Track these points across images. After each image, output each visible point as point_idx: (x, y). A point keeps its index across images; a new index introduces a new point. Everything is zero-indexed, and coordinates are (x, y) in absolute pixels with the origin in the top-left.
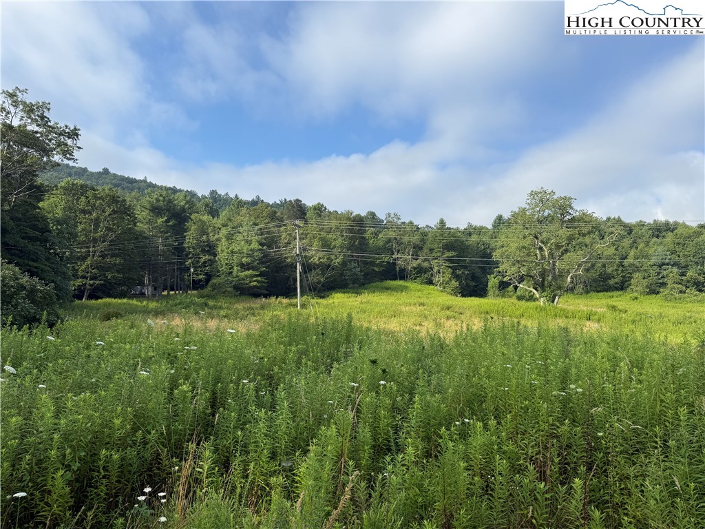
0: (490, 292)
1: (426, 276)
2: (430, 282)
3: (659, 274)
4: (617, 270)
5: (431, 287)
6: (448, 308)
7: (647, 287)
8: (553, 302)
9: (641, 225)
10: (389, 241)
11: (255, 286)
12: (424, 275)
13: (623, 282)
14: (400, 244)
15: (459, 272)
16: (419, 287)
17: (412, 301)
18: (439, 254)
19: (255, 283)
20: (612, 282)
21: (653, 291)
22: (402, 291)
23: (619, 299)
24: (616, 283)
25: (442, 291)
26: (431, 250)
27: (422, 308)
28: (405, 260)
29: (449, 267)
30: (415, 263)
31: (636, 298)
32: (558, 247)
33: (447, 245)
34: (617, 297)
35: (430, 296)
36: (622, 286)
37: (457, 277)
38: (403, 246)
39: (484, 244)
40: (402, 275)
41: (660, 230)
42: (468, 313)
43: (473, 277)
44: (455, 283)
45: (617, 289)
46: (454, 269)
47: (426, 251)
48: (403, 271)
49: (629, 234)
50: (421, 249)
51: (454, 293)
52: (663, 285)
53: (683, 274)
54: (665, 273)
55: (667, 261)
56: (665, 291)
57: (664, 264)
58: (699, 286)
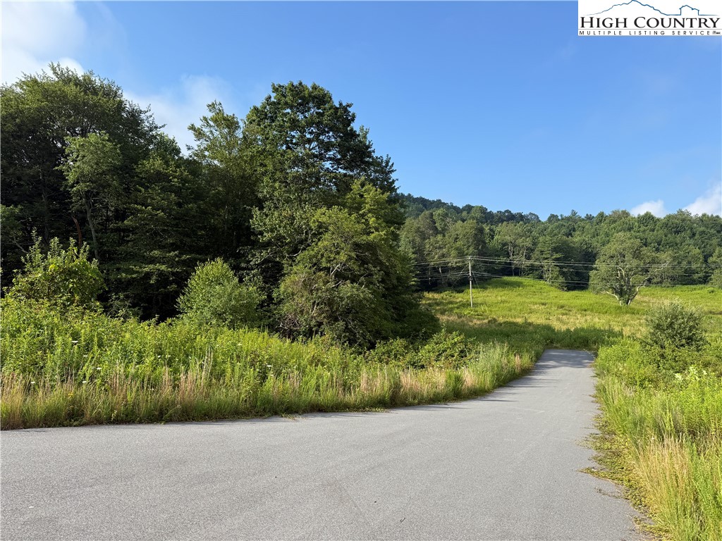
0: (591, 286)
1: (537, 273)
2: (541, 278)
4: (701, 267)
5: (542, 282)
6: (562, 307)
8: (627, 303)
10: (505, 244)
11: (413, 285)
13: (706, 277)
14: (515, 246)
15: (565, 270)
16: (532, 281)
18: (549, 256)
19: (413, 283)
20: (696, 277)
22: (519, 287)
23: (699, 292)
25: (551, 286)
26: (542, 252)
27: (543, 307)
28: (520, 261)
29: (557, 266)
30: (529, 263)
31: (713, 292)
32: (630, 270)
33: (554, 249)
34: (699, 289)
35: (542, 291)
36: (705, 280)
37: (563, 274)
38: (518, 248)
39: (586, 244)
40: (517, 272)
43: (577, 274)
44: (561, 279)
45: (700, 283)
46: (561, 267)
47: (537, 252)
48: (516, 269)
50: (532, 250)
51: (561, 288)
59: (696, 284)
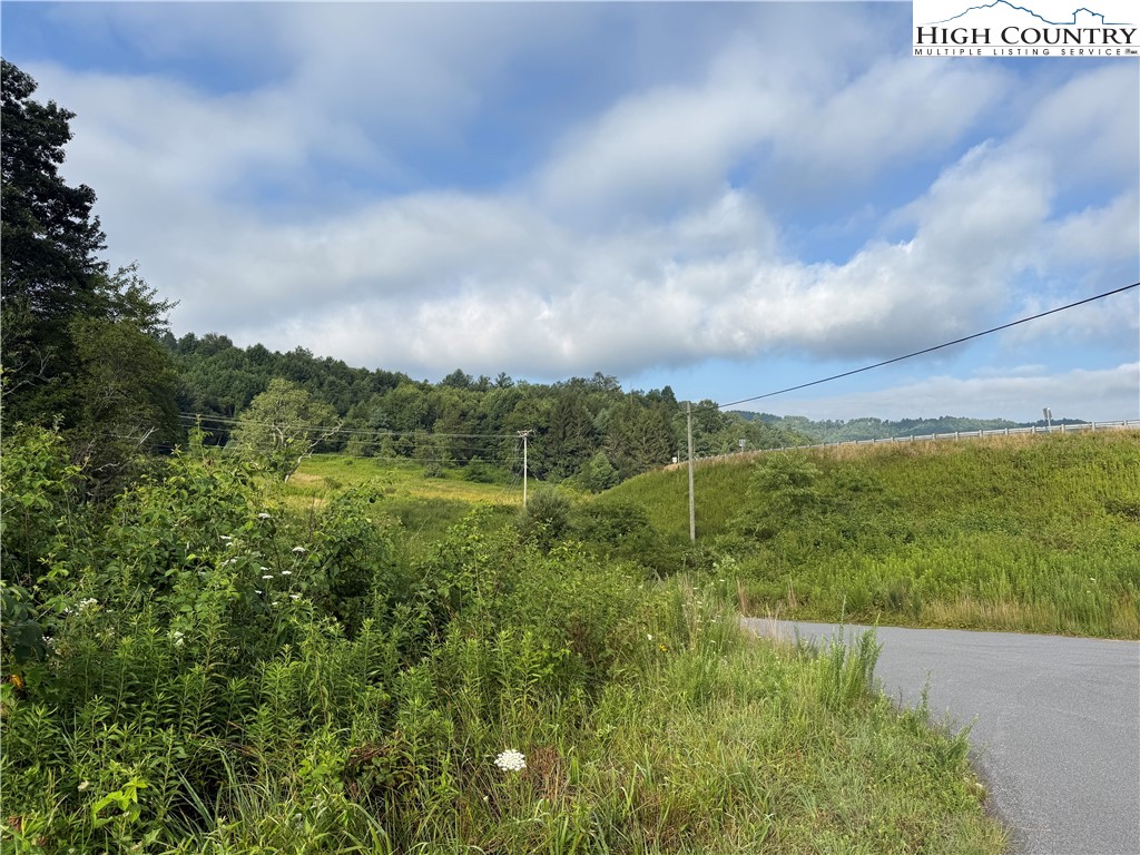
3: (375, 436)
7: (363, 450)
8: (284, 480)
9: (364, 373)
13: (339, 443)
21: (367, 454)
23: (334, 462)
24: (332, 444)
31: (351, 463)
34: (332, 460)
36: (338, 447)
45: (332, 450)
52: (378, 448)
53: (396, 438)
54: (380, 435)
55: (384, 423)
56: (378, 457)
57: (380, 426)
58: (408, 452)
59: (328, 452)
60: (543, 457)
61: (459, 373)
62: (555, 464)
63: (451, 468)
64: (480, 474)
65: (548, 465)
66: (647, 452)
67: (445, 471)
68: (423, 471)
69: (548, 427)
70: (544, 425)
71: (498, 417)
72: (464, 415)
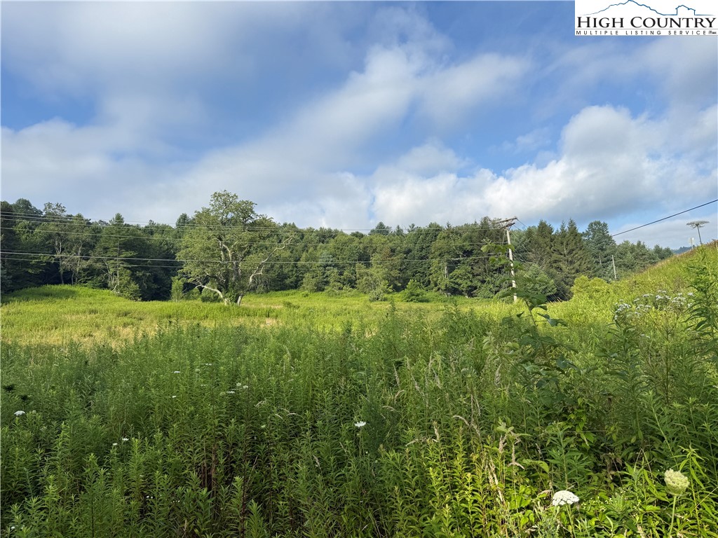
0: (174, 295)
1: (99, 278)
2: (105, 286)
3: (324, 273)
4: (292, 271)
5: (106, 291)
6: (126, 314)
7: (315, 285)
8: (236, 301)
9: (311, 231)
10: (50, 236)
12: (97, 278)
13: (297, 281)
14: (64, 241)
15: (139, 274)
16: (91, 291)
17: (81, 308)
18: (115, 254)
20: (288, 281)
21: (319, 289)
22: (67, 297)
23: (293, 296)
24: (292, 282)
25: (119, 296)
27: (93, 315)
28: (71, 260)
29: (128, 268)
30: (85, 264)
31: (307, 295)
32: (241, 249)
33: (124, 244)
34: (292, 295)
35: (103, 302)
36: (296, 285)
37: (137, 280)
38: (69, 244)
39: (167, 244)
40: (69, 278)
41: (325, 236)
42: (149, 319)
43: (156, 279)
44: (134, 286)
45: (292, 288)
46: (133, 270)
47: (98, 249)
49: (302, 239)
50: (93, 247)
51: (134, 297)
52: (327, 283)
53: (341, 274)
54: (328, 273)
55: (330, 263)
56: (328, 288)
57: (327, 266)
58: (352, 283)
59: (289, 289)
60: (471, 276)
61: (381, 225)
62: (483, 282)
63: (389, 293)
64: (418, 295)
65: (476, 283)
66: (571, 263)
67: (386, 295)
68: (367, 297)
69: (472, 250)
70: (469, 248)
71: (423, 248)
72: (393, 251)
